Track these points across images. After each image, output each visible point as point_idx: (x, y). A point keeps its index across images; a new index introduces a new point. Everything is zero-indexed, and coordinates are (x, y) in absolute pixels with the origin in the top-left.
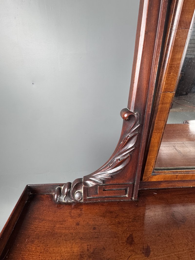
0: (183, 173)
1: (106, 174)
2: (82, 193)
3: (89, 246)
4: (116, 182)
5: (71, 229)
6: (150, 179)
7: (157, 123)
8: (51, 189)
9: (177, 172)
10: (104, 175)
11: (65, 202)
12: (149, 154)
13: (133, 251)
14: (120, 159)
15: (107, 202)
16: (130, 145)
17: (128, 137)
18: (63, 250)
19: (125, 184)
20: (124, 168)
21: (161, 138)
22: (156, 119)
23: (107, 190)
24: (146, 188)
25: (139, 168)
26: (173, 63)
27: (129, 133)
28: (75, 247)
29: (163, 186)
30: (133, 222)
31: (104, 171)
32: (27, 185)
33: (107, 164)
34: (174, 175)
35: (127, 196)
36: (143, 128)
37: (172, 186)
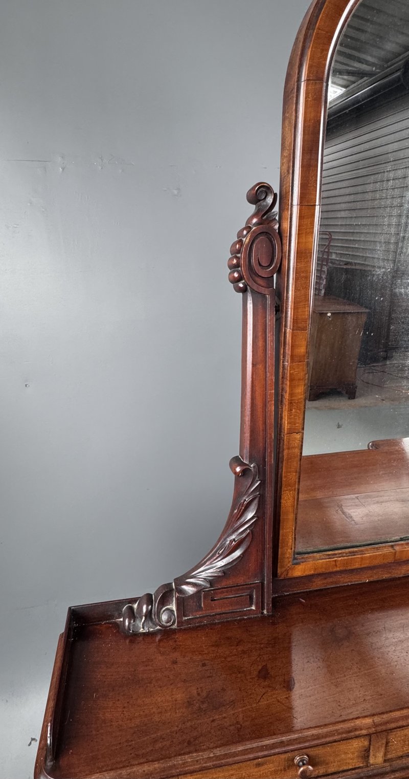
0: (344, 555)
1: (215, 568)
2: (173, 611)
3: (199, 689)
4: (233, 582)
5: (166, 671)
6: (290, 572)
7: (285, 477)
8: (114, 611)
9: (335, 554)
10: (211, 570)
11: (144, 631)
12: (281, 527)
13: (269, 687)
14: (236, 539)
15: (219, 623)
16: (250, 515)
17: (244, 502)
18: (159, 700)
19: (248, 584)
20: (243, 554)
21: (296, 499)
22: (284, 471)
23: (218, 600)
24: (287, 592)
25: (269, 553)
26: (293, 398)
27: (245, 494)
28: (177, 693)
29: (318, 584)
30: (267, 647)
31: (211, 564)
32: (70, 608)
33: (214, 551)
34: (330, 560)
35: (253, 608)
36: (265, 487)
37: (332, 583)
